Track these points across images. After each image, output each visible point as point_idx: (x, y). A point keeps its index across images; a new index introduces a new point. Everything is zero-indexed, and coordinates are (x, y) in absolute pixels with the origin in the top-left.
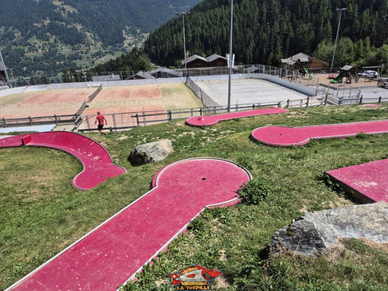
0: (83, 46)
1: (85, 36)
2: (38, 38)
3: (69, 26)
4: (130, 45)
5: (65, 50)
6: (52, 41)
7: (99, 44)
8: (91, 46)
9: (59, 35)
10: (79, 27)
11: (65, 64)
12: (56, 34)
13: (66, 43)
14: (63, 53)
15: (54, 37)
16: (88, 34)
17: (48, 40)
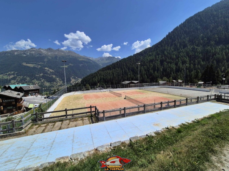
0: (55, 83)
1: (56, 79)
2: (37, 80)
3: (50, 76)
4: (73, 82)
5: (47, 84)
6: (42, 81)
7: (61, 82)
8: (58, 83)
9: (46, 79)
10: (54, 76)
11: (47, 89)
12: (45, 79)
13: (48, 82)
14: (46, 85)
15: (43, 80)
16: (57, 79)
17: (41, 81)
